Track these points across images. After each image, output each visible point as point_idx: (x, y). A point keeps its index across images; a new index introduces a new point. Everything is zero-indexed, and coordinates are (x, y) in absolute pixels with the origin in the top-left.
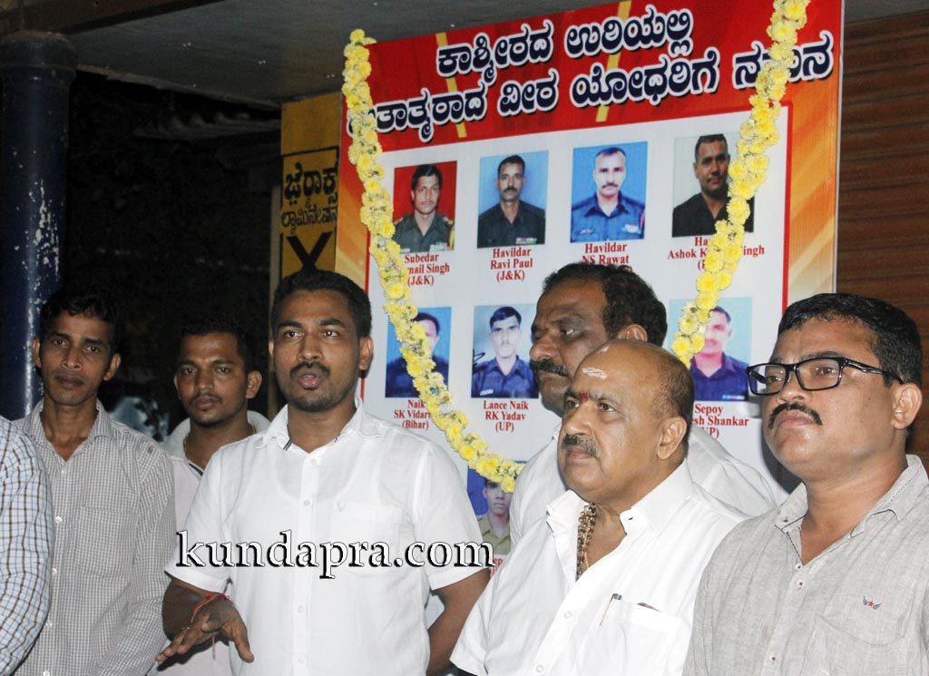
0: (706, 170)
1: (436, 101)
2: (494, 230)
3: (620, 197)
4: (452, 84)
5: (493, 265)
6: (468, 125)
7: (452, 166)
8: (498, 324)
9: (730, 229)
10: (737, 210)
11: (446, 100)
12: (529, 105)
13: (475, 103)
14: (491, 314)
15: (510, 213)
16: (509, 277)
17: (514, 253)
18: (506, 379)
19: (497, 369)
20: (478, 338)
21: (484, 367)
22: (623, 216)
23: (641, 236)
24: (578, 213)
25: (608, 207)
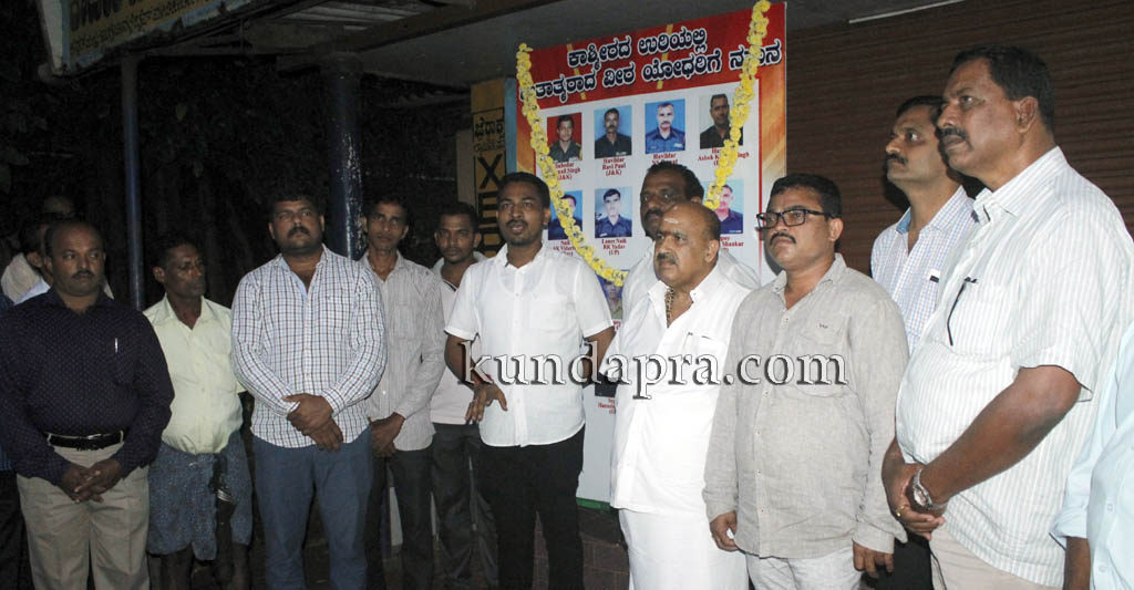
0: (717, 113)
1: (568, 81)
2: (604, 149)
3: (671, 129)
4: (576, 71)
5: (604, 168)
6: (587, 93)
7: (579, 115)
8: (608, 198)
9: (731, 144)
10: (735, 134)
11: (574, 80)
12: (620, 81)
13: (590, 81)
14: (604, 192)
15: (612, 140)
16: (613, 173)
17: (616, 161)
18: (613, 227)
19: (609, 222)
20: (597, 206)
21: (601, 222)
22: (673, 139)
23: (684, 149)
24: (649, 138)
25: (665, 135)
